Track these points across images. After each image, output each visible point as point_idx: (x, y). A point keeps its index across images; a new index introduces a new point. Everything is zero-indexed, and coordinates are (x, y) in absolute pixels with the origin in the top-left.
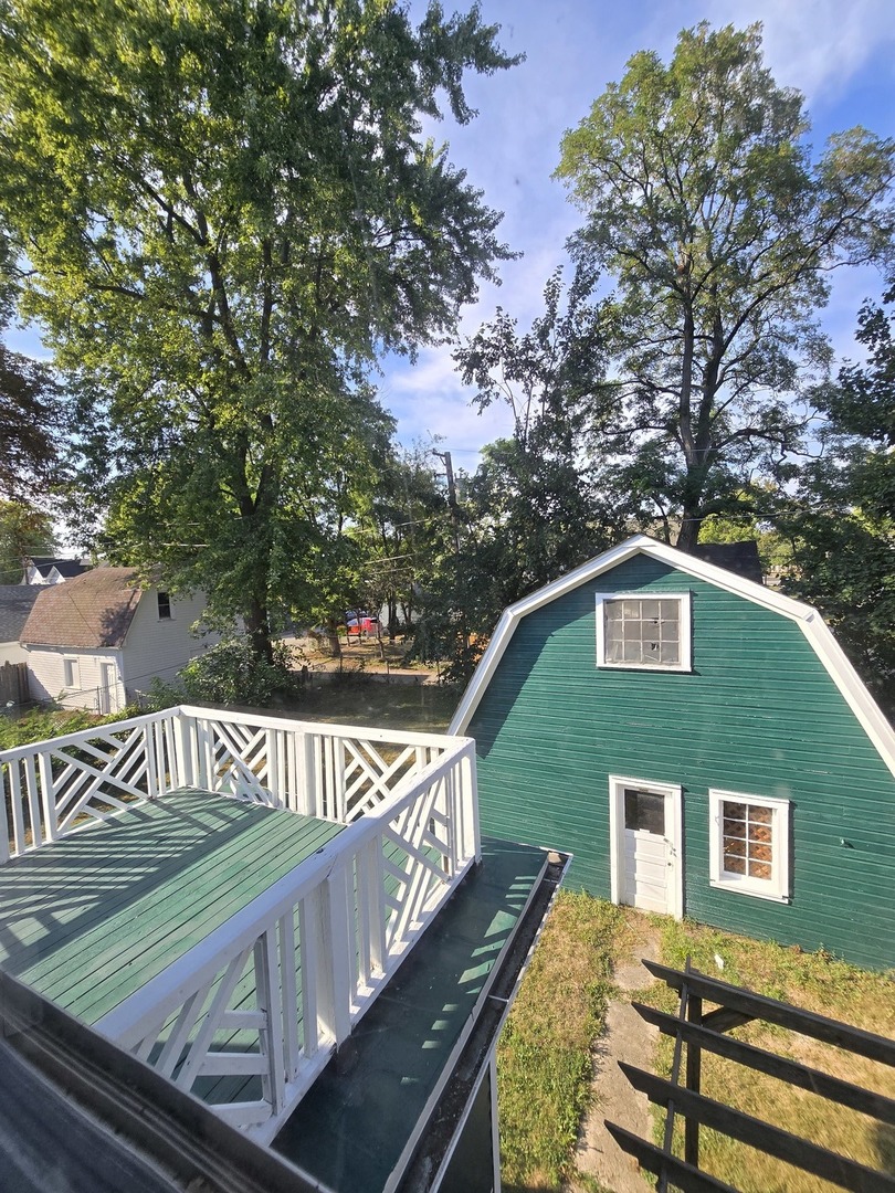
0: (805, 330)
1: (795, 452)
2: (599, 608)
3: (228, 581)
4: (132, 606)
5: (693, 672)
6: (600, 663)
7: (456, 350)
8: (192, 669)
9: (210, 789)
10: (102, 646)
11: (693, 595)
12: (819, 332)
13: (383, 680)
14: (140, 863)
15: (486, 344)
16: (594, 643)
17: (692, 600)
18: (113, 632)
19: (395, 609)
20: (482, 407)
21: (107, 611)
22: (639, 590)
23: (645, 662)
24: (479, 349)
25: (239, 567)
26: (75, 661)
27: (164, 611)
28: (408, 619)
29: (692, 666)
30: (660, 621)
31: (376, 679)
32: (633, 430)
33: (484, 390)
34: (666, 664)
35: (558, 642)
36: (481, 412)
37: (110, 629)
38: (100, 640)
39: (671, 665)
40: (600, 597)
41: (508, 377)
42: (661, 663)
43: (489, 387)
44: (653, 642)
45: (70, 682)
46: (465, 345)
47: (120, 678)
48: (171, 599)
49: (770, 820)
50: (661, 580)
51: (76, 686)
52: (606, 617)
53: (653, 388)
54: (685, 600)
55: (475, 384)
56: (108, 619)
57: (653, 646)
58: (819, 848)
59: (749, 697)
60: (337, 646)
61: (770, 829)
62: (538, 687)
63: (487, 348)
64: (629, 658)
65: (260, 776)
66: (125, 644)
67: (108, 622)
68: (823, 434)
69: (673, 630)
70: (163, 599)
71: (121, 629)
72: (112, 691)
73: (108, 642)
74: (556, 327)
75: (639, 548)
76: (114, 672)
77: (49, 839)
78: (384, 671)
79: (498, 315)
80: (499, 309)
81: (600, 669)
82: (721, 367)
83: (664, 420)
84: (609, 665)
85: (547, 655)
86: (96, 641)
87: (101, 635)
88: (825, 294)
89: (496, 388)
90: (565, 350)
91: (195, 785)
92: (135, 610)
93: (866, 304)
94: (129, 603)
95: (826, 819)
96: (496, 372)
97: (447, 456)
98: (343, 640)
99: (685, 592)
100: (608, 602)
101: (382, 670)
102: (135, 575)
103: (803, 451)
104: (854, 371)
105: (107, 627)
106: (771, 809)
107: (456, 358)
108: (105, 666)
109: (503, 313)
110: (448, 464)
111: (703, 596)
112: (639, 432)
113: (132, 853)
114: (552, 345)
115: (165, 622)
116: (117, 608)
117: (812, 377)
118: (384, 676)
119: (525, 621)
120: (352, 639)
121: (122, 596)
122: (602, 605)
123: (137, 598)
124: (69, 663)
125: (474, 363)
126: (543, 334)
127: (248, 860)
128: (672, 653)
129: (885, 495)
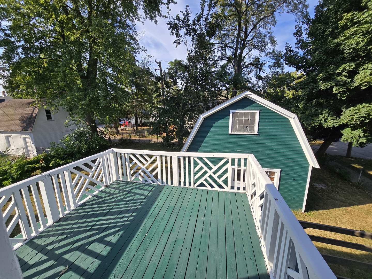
0: (269, 33)
1: (263, 72)
2: (231, 115)
3: (83, 105)
4: (34, 115)
5: (258, 135)
6: (230, 132)
7: (168, 21)
8: (67, 139)
9: (129, 180)
10: (23, 130)
11: (260, 111)
12: (273, 35)
13: (138, 141)
14: (127, 212)
15: (180, 20)
16: (228, 126)
17: (260, 113)
18: (27, 125)
19: (137, 118)
20: (177, 45)
21: (22, 117)
22: (244, 109)
23: (244, 132)
24: (177, 22)
25: (87, 99)
26: (10, 137)
27: (49, 117)
28: (141, 121)
29: (258, 133)
30: (249, 119)
31: (135, 141)
32: (218, 60)
33: (178, 38)
34: (250, 132)
35: (216, 126)
36: (176, 47)
37: (25, 124)
38: (21, 129)
39: (252, 132)
40: (231, 111)
41: (186, 34)
42: (249, 132)
43: (179, 38)
44: (247, 125)
45: (10, 145)
46: (171, 20)
47: (32, 143)
48: (51, 112)
49: (274, 175)
50: (251, 106)
51: (12, 146)
52: (233, 118)
53: (226, 46)
54: (258, 112)
55: (175, 36)
56: (23, 120)
57: (247, 127)
58: (287, 181)
59: (273, 141)
60: (118, 130)
61: (274, 177)
62: (209, 140)
63: (180, 22)
64: (239, 130)
65: (154, 173)
66: (33, 130)
67: (23, 121)
68: (270, 67)
69: (253, 122)
70: (48, 112)
71: (30, 124)
72: (30, 148)
73: (24, 129)
74: (203, 18)
75: (246, 95)
76: (29, 141)
77: (72, 207)
78: (138, 139)
79: (186, 9)
80: (187, 6)
81: (230, 134)
82: (246, 42)
83: (227, 58)
84: (233, 133)
85: (212, 130)
86: (20, 129)
87: (21, 126)
88: (276, 22)
89: (182, 39)
90: (206, 27)
91: (121, 179)
92: (36, 117)
93: (298, 23)
94: (32, 114)
95: (289, 174)
96: (182, 32)
97: (160, 63)
98: (119, 128)
99: (257, 110)
100: (233, 113)
101: (137, 138)
102: (34, 102)
103: (265, 72)
104: (289, 47)
105: (23, 123)
106: (275, 172)
107: (168, 24)
108: (25, 139)
109: (188, 8)
110: (160, 66)
111: (264, 111)
112: (219, 61)
113: (118, 208)
114: (201, 24)
115: (50, 122)
116: (27, 116)
117: (270, 49)
118: (138, 140)
119: (205, 119)
120: (122, 128)
121: (29, 111)
122: (232, 114)
123: (36, 111)
124: (7, 138)
125: (174, 27)
126: (199, 20)
127: (173, 205)
128: (252, 129)
129: (304, 84)
